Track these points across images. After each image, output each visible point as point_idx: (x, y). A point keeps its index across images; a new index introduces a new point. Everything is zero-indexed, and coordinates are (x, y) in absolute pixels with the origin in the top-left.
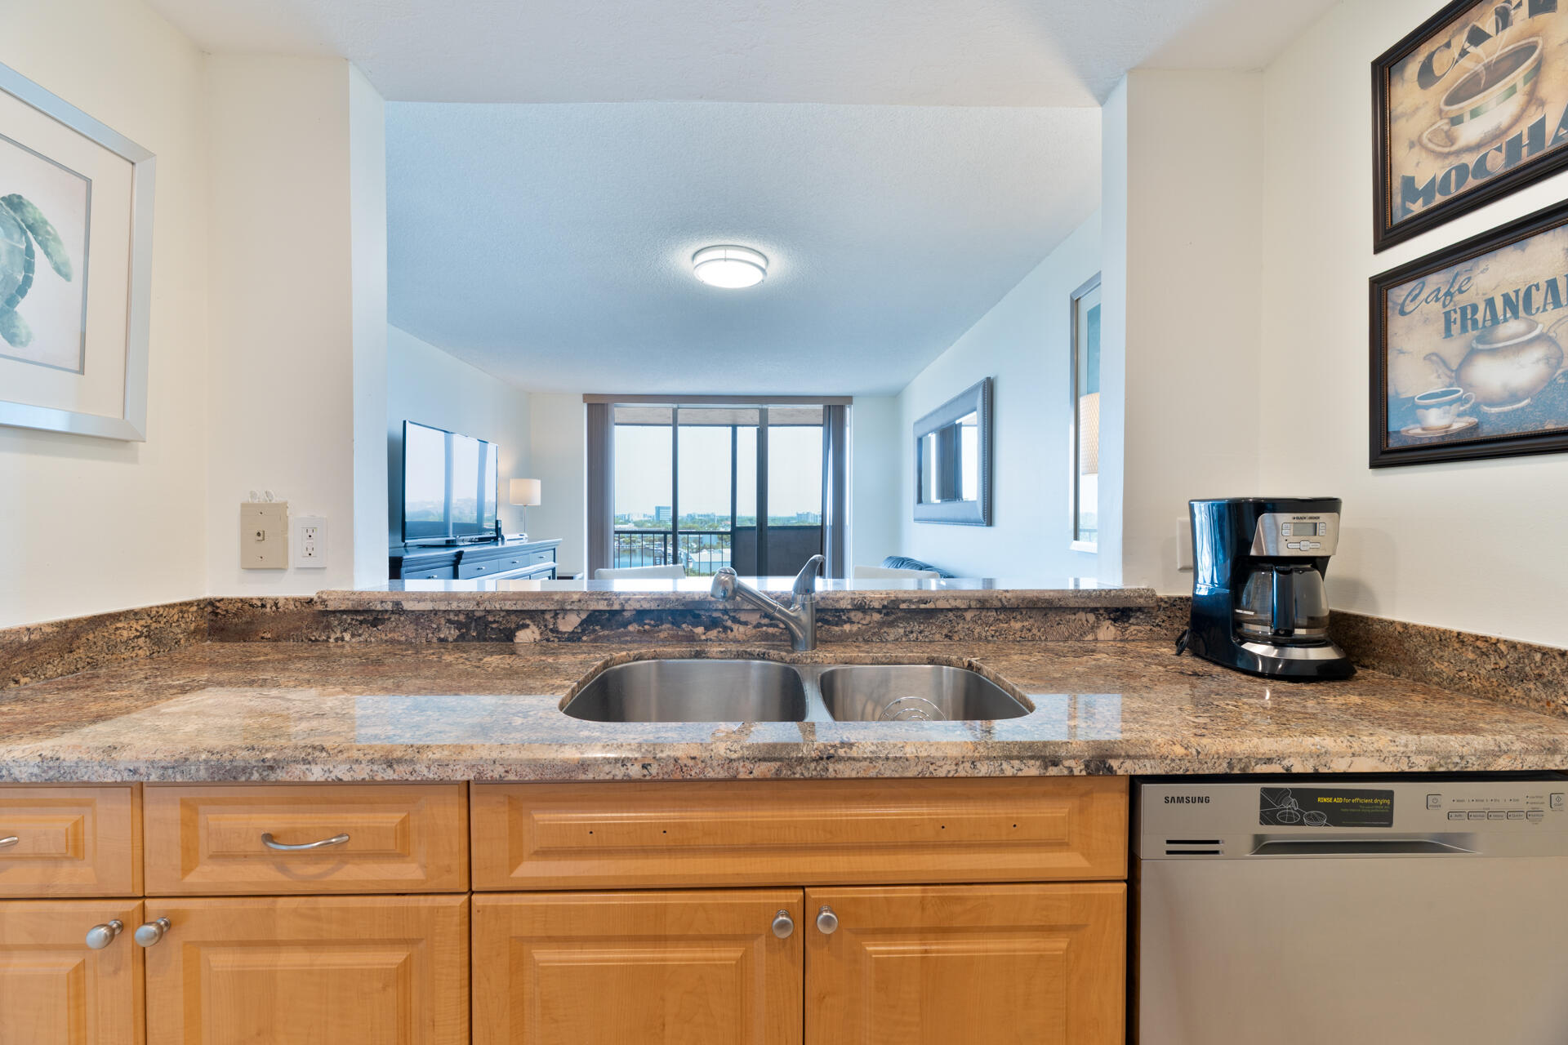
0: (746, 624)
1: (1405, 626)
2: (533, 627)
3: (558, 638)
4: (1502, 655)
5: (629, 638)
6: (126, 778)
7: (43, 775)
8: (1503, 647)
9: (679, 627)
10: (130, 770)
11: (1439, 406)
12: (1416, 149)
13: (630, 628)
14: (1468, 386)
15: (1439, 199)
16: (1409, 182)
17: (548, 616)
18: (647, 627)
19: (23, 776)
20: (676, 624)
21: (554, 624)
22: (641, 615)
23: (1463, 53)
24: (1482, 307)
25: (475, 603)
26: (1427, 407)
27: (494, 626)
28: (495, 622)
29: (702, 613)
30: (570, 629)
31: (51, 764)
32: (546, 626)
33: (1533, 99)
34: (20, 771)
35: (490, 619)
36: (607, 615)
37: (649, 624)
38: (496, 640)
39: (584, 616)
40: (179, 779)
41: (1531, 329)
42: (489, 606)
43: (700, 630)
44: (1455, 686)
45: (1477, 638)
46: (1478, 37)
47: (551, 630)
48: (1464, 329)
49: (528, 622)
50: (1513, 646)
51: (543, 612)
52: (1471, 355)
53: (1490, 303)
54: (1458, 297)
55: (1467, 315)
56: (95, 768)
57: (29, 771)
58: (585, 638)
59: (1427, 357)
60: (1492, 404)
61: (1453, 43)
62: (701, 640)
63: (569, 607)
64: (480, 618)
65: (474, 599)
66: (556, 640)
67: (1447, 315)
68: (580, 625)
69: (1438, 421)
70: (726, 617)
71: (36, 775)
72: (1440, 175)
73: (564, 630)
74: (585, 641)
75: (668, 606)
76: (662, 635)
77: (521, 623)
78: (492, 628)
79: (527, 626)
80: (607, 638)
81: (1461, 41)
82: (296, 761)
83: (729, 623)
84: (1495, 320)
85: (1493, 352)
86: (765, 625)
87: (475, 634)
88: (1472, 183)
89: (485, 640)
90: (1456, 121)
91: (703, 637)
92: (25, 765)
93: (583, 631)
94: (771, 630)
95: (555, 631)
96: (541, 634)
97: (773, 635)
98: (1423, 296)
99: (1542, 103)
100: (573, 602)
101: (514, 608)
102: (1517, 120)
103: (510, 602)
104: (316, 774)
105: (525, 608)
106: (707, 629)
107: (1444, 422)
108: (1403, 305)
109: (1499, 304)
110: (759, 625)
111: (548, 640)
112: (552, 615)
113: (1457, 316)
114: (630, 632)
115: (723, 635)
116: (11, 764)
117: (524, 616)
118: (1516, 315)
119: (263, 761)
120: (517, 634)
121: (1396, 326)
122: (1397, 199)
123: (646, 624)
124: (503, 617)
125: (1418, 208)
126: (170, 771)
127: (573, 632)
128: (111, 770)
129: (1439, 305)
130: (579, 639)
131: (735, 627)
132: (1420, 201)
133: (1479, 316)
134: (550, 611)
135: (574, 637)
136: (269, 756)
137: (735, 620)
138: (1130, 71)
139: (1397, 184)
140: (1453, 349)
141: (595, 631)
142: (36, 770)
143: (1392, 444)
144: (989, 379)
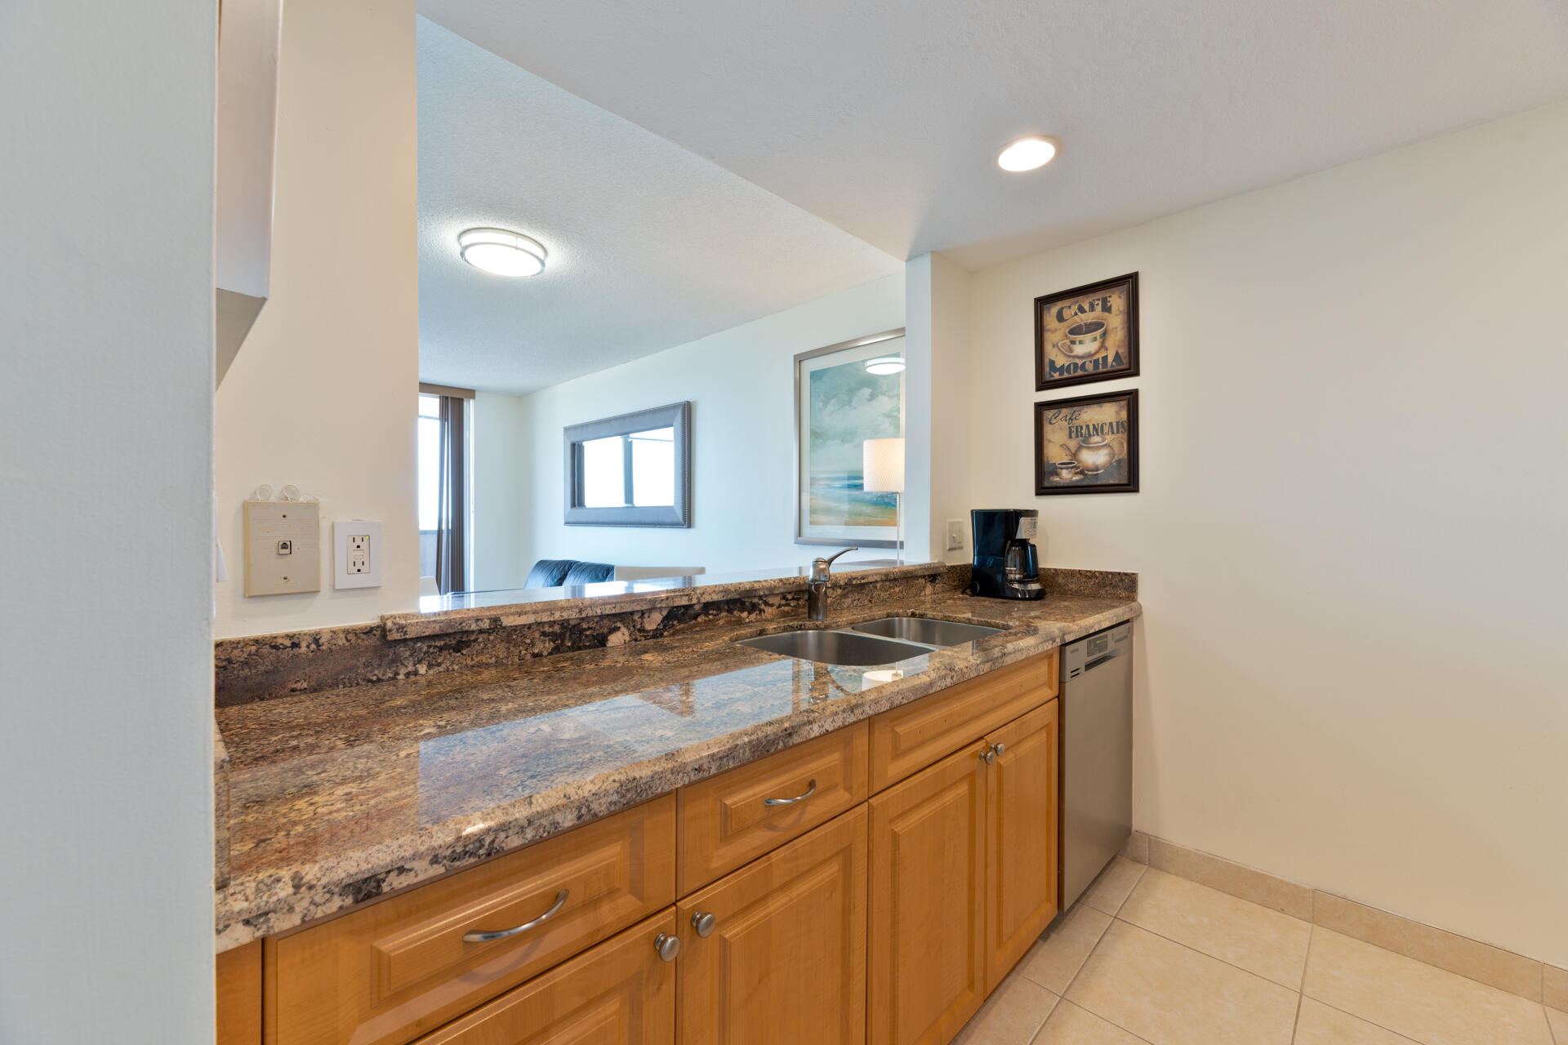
0: (772, 605)
1: (1055, 570)
2: (624, 630)
3: (645, 636)
4: (1097, 578)
5: (698, 629)
6: (693, 778)
7: (621, 800)
8: (1097, 574)
9: (732, 613)
10: (696, 769)
11: (1067, 468)
12: (1056, 349)
13: (699, 619)
14: (1079, 462)
15: (1066, 375)
16: (1052, 363)
17: (636, 617)
18: (711, 617)
19: (603, 808)
20: (730, 611)
21: (641, 623)
22: (707, 606)
23: (1076, 314)
24: (1084, 428)
25: (577, 610)
26: (1062, 469)
27: (588, 633)
28: (589, 628)
29: (747, 600)
30: (654, 627)
31: (629, 786)
32: (634, 626)
33: (1103, 346)
34: (600, 804)
35: (585, 626)
36: (683, 609)
37: (712, 614)
38: (590, 647)
39: (665, 613)
40: (731, 765)
41: (1103, 440)
42: (591, 612)
43: (745, 614)
44: (1078, 595)
45: (1087, 571)
46: (1082, 310)
47: (639, 630)
48: (1077, 436)
49: (619, 624)
50: (1101, 573)
51: (632, 613)
52: (1080, 448)
53: (1088, 426)
54: (1074, 421)
55: (1079, 428)
56: (668, 777)
57: (609, 800)
58: (666, 634)
59: (1061, 446)
60: (1088, 471)
61: (1073, 307)
62: (746, 623)
63: (659, 606)
64: (574, 626)
65: (577, 606)
66: (643, 638)
67: (1070, 428)
68: (662, 622)
69: (1067, 476)
70: (761, 602)
71: (615, 803)
72: (1066, 365)
73: (649, 629)
74: (666, 636)
75: (729, 596)
76: (721, 622)
77: (613, 626)
78: (586, 636)
79: (617, 629)
80: (682, 631)
81: (1075, 308)
82: (804, 724)
83: (763, 606)
84: (1090, 435)
85: (1089, 448)
86: (783, 605)
87: (569, 644)
88: (1080, 373)
89: (579, 648)
90: (1073, 342)
91: (747, 620)
92: (604, 795)
93: (665, 626)
94: (786, 609)
95: (642, 630)
96: (630, 635)
97: (788, 612)
98: (1060, 417)
99: (1106, 349)
100: (662, 600)
101: (613, 612)
102: (1097, 352)
103: (609, 606)
104: (816, 731)
105: (623, 611)
106: (749, 613)
107: (1069, 476)
108: (1050, 420)
109: (1091, 428)
110: (780, 606)
111: (636, 640)
112: (640, 615)
113: (1074, 429)
114: (699, 623)
115: (759, 617)
116: (590, 799)
117: (615, 620)
118: (1098, 434)
119: (786, 730)
120: (609, 638)
121: (1047, 428)
122: (1047, 369)
123: (710, 614)
124: (597, 623)
125: (1056, 376)
126: (725, 760)
127: (657, 628)
128: (681, 774)
129: (1067, 423)
130: (661, 635)
131: (766, 609)
132: (1058, 373)
133: (1083, 431)
134: (638, 611)
135: (657, 634)
136: (786, 725)
137: (766, 604)
138: (932, 252)
139: (1046, 362)
140: (1073, 444)
141: (673, 625)
142: (615, 797)
143: (1046, 484)
144: (688, 403)
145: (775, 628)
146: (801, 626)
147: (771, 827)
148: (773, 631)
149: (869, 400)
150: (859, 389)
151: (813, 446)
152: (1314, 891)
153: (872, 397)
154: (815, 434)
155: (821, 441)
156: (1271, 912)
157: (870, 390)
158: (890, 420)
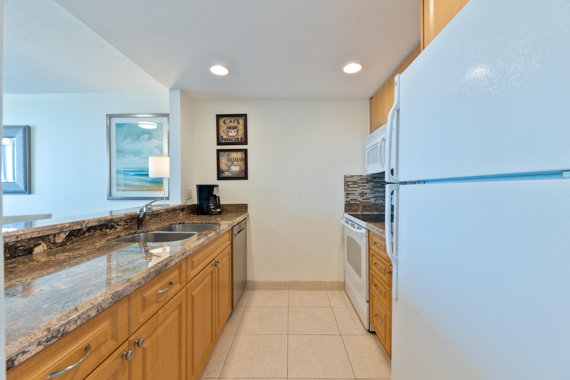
0: (120, 225)
1: (224, 204)
2: (43, 244)
3: (56, 246)
4: (237, 206)
5: (85, 239)
6: (137, 287)
7: (113, 301)
8: (237, 205)
9: (102, 231)
10: (138, 284)
11: (227, 171)
12: (223, 132)
13: (86, 235)
14: (231, 169)
15: (226, 142)
16: (222, 137)
17: (51, 237)
18: (91, 233)
19: (106, 306)
20: (101, 230)
21: (54, 240)
22: (89, 229)
23: (229, 123)
24: (232, 159)
25: (15, 237)
26: (226, 172)
27: (21, 248)
28: (21, 246)
29: (109, 224)
30: (61, 241)
31: (116, 295)
32: (50, 242)
33: (237, 134)
34: (105, 304)
35: (18, 245)
36: (77, 231)
37: (92, 232)
38: (22, 255)
39: (67, 234)
40: (149, 280)
41: (238, 163)
42: (24, 237)
43: (108, 230)
44: (230, 212)
45: (234, 204)
46: (231, 122)
47: (53, 244)
48: (230, 161)
49: (40, 242)
50: (238, 204)
51: (48, 236)
52: (231, 165)
53: (233, 159)
54: (229, 157)
55: (231, 159)
56: (129, 288)
57: (109, 302)
58: (68, 243)
59: (225, 164)
60: (234, 172)
61: (228, 120)
62: (109, 234)
63: (65, 230)
64: (11, 246)
65: (15, 235)
66: (55, 247)
67: (228, 158)
68: (66, 238)
69: (227, 174)
70: (116, 224)
71: (111, 303)
72: (227, 138)
73: (59, 242)
74: (68, 245)
75: (101, 223)
76: (97, 235)
77: (37, 243)
78: (20, 250)
79: (40, 244)
80: (77, 241)
81: (229, 121)
83: (116, 226)
84: (234, 162)
85: (234, 165)
86: (126, 225)
87: (8, 256)
88: (231, 141)
89: (15, 257)
90: (229, 131)
91: (109, 233)
92: (107, 300)
93: (67, 240)
94: (127, 226)
95: (54, 243)
96: (47, 246)
97: (127, 228)
98: (225, 155)
99: (238, 135)
100: (67, 228)
101: (38, 235)
102: (236, 136)
103: (36, 233)
105: (44, 235)
106: (110, 230)
107: (228, 174)
108: (222, 155)
109: (234, 159)
110: (124, 225)
111: (51, 248)
112: (53, 236)
113: (229, 159)
114: (85, 236)
115: (115, 231)
116: (102, 303)
117: (38, 239)
118: (236, 161)
120: (34, 249)
121: (221, 158)
122: (220, 139)
123: (91, 232)
124: (26, 242)
125: (223, 141)
126: (147, 278)
127: (63, 242)
128: (133, 287)
129: (227, 157)
130: (65, 244)
131: (118, 227)
132: (224, 140)
133: (232, 160)
134: (52, 234)
135: (63, 244)
137: (118, 225)
138: (181, 90)
139: (220, 136)
140: (229, 164)
141: (72, 239)
142: (111, 300)
143: (221, 176)
144: (29, 127)
145: (124, 235)
146: (136, 232)
147: (158, 302)
148: (124, 236)
149: (148, 140)
150: (143, 135)
151: (117, 157)
152: (289, 282)
153: (150, 139)
154: (119, 151)
155: (122, 154)
156: (280, 291)
157: (149, 136)
158: (158, 149)
